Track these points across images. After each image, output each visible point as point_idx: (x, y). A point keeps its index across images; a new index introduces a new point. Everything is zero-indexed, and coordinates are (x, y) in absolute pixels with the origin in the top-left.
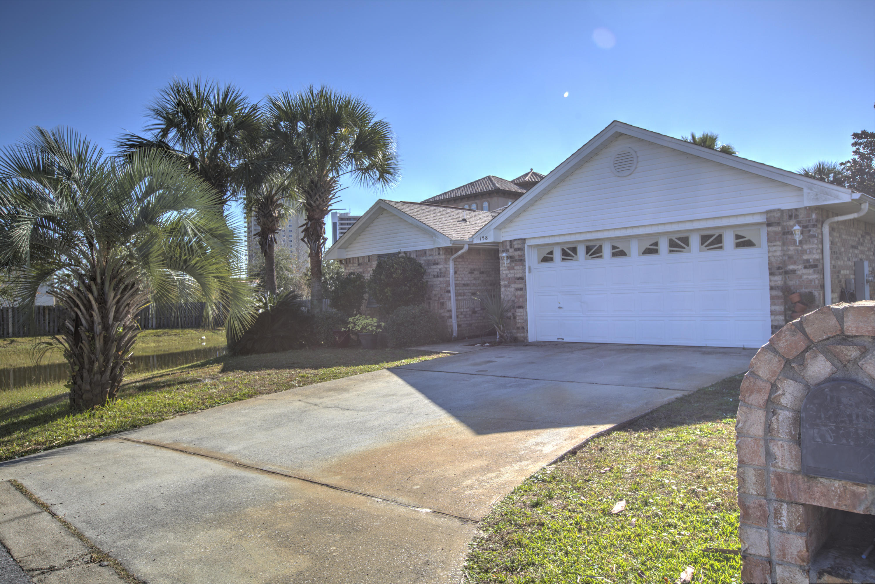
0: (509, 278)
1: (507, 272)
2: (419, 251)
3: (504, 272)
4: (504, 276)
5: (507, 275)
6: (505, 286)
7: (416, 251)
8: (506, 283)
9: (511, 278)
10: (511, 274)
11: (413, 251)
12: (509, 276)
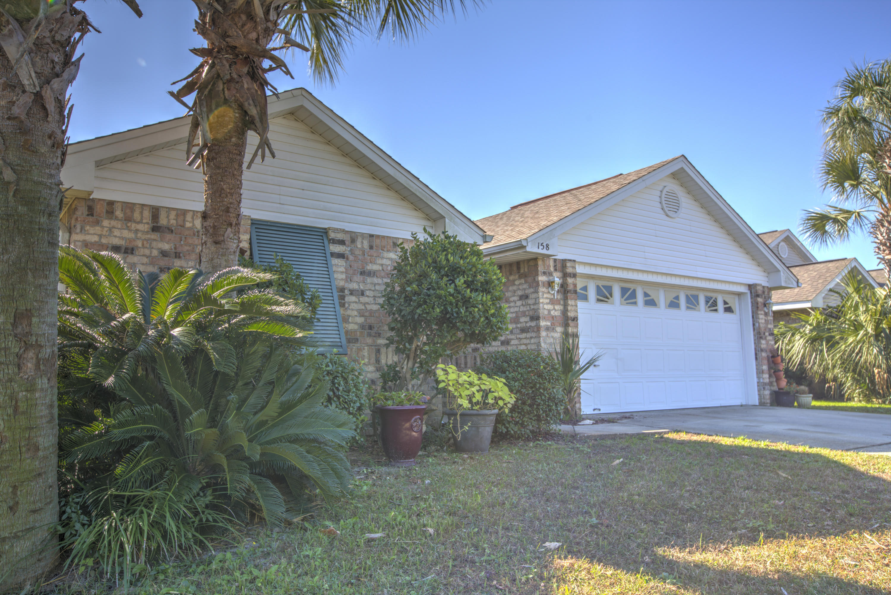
0: (553, 317)
1: (550, 307)
2: (378, 236)
3: (546, 307)
4: (546, 312)
5: (549, 311)
6: (547, 329)
7: (371, 236)
8: (549, 324)
9: (556, 316)
10: (556, 310)
11: (363, 235)
12: (552, 313)
